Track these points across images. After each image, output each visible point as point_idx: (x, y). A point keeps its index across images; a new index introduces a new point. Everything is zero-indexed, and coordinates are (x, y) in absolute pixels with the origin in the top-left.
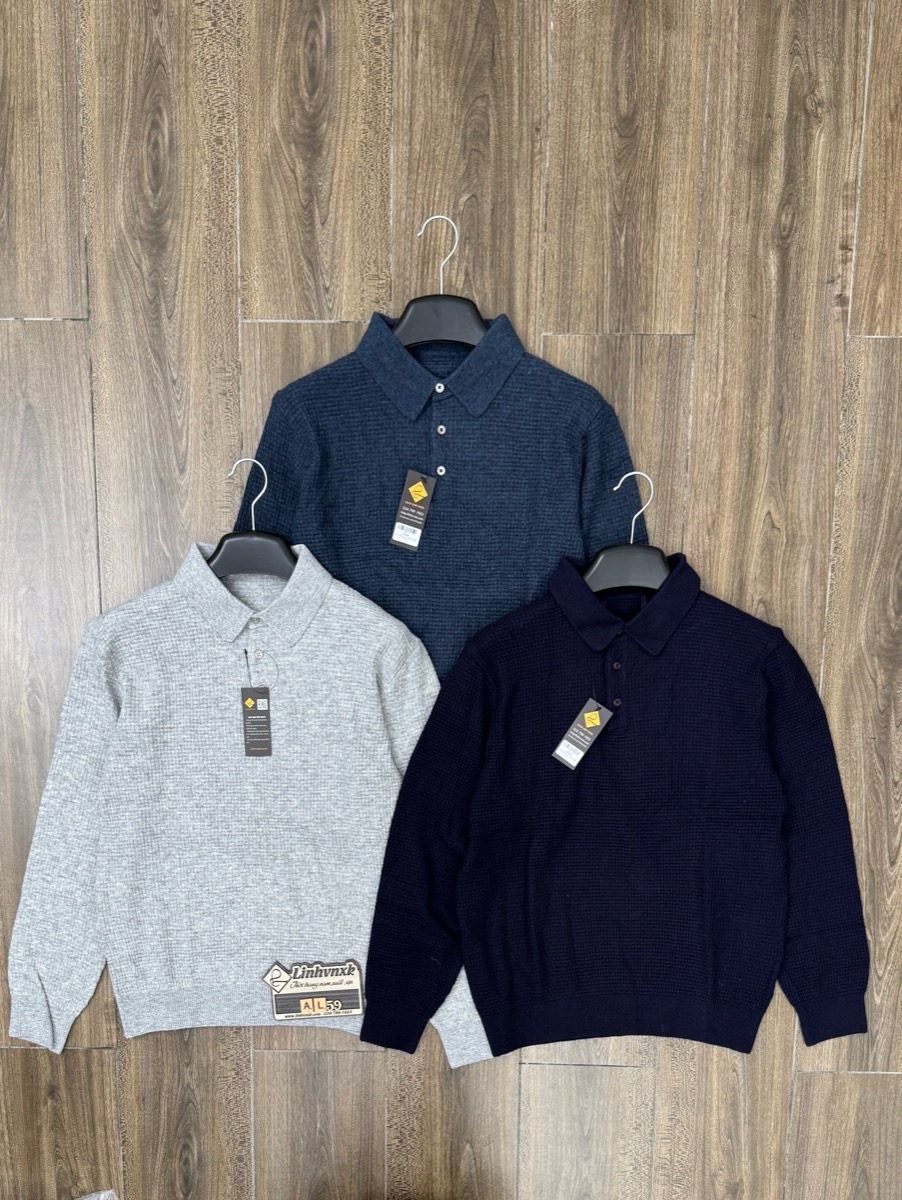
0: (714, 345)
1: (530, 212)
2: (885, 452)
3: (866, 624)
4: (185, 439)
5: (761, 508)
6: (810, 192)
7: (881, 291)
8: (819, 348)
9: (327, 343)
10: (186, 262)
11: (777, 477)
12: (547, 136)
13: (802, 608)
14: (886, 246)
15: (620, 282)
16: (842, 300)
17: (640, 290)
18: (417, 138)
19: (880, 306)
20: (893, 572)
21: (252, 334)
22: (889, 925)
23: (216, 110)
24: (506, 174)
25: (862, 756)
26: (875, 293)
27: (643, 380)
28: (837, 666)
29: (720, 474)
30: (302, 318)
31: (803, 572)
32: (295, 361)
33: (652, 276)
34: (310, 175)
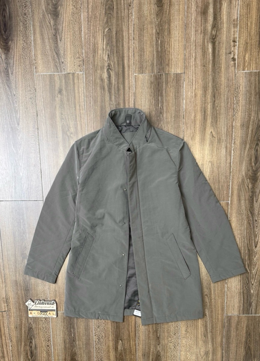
0: (191, 76)
1: (129, 34)
2: (250, 110)
3: (245, 168)
4: (19, 114)
5: (209, 130)
6: (222, 23)
7: (247, 56)
8: (226, 76)
9: (63, 80)
10: (16, 55)
11: (214, 120)
12: (133, 8)
13: (223, 163)
14: (248, 40)
15: (159, 56)
16: (234, 59)
17: (166, 58)
18: (90, 10)
19: (247, 61)
20: (254, 150)
21: (39, 78)
22: (255, 267)
23: (24, 4)
24: (120, 21)
25: (244, 212)
26: (245, 56)
27: (168, 88)
28: (235, 182)
29: (195, 119)
30: (55, 72)
31: (223, 151)
32: (54, 87)
33: (170, 54)
34: (55, 24)
